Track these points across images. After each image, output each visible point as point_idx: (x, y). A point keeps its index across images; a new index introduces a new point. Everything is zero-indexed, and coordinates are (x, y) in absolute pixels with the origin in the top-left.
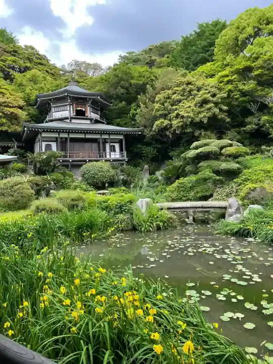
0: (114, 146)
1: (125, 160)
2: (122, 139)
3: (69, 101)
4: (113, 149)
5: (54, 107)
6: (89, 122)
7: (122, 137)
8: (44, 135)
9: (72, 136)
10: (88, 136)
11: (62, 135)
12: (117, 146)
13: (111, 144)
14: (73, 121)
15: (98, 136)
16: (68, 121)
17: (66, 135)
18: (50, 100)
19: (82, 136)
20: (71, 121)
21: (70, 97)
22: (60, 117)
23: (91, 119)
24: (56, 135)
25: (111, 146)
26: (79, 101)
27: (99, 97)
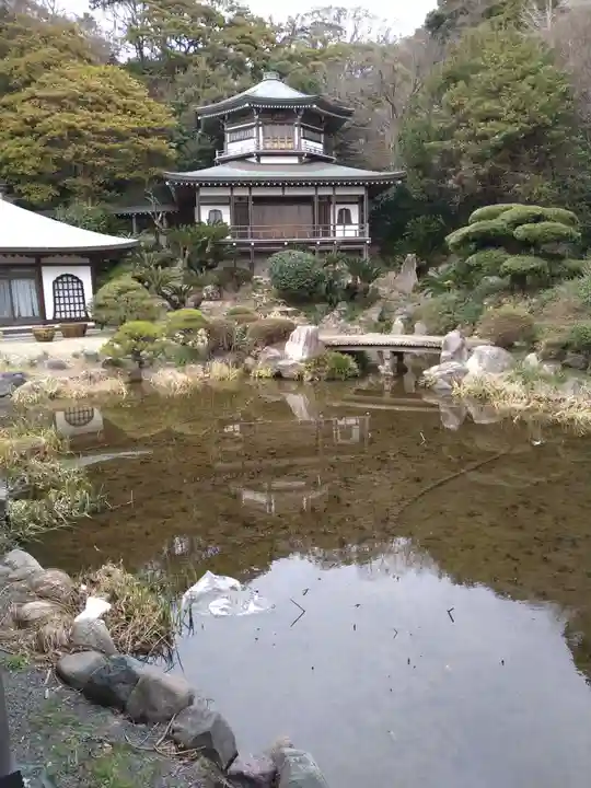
0: (348, 211)
1: (363, 242)
2: (363, 196)
3: (257, 117)
4: (345, 218)
5: (231, 132)
6: (295, 160)
7: (361, 192)
8: (203, 193)
9: (257, 193)
10: (289, 192)
11: (238, 192)
12: (354, 211)
13: (342, 207)
14: (264, 160)
15: (310, 192)
16: (253, 160)
17: (244, 193)
18: (223, 117)
19: (277, 193)
20: (258, 160)
21: (258, 109)
22: (239, 153)
23: (299, 155)
24: (227, 193)
25: (341, 211)
26: (275, 116)
27: (314, 106)
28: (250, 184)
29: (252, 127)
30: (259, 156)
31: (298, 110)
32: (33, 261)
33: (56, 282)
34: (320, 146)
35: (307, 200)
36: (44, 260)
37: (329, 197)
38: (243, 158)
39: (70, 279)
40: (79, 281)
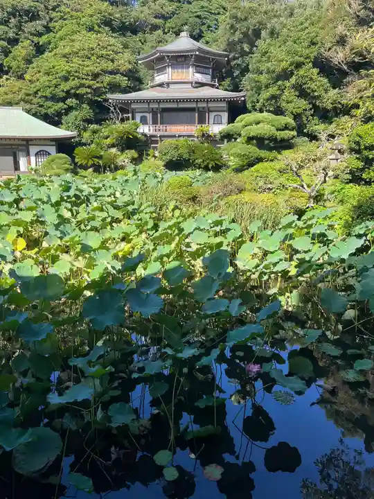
0: (220, 116)
3: (168, 61)
4: (218, 120)
5: (157, 70)
6: (189, 86)
8: (133, 106)
9: (162, 106)
10: (181, 106)
11: (152, 106)
12: (224, 116)
14: (172, 86)
15: (193, 105)
16: (165, 86)
17: (156, 106)
18: (153, 61)
19: (174, 106)
21: (169, 56)
22: (159, 82)
23: (192, 83)
24: (146, 106)
25: (216, 116)
26: (179, 60)
27: (197, 53)
28: (159, 101)
29: (166, 67)
30: (169, 84)
31: (192, 55)
32: (24, 143)
33: (37, 154)
34: (209, 77)
35: (193, 110)
36: (30, 143)
37: (204, 108)
38: (161, 85)
39: (44, 153)
40: (49, 154)
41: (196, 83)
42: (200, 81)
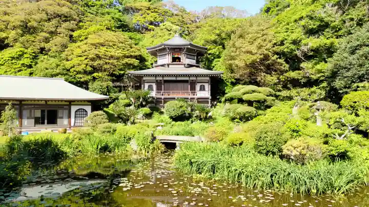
0: (204, 86)
1: (208, 98)
2: (209, 80)
3: (168, 51)
4: (202, 88)
5: (159, 56)
6: (183, 66)
7: (208, 78)
8: (145, 78)
9: (166, 78)
10: (179, 79)
11: (158, 78)
12: (207, 86)
14: (170, 67)
15: (187, 79)
16: (166, 66)
17: (161, 79)
18: (157, 50)
19: (174, 79)
21: (168, 48)
23: (185, 65)
24: (154, 78)
25: (201, 86)
26: (175, 50)
27: (189, 47)
28: (163, 76)
29: (166, 54)
30: (168, 65)
31: (184, 48)
32: (68, 103)
33: (76, 111)
34: (195, 61)
35: (186, 81)
36: (72, 103)
38: (163, 66)
39: (82, 110)
40: (86, 111)
41: (188, 65)
42: (190, 63)
